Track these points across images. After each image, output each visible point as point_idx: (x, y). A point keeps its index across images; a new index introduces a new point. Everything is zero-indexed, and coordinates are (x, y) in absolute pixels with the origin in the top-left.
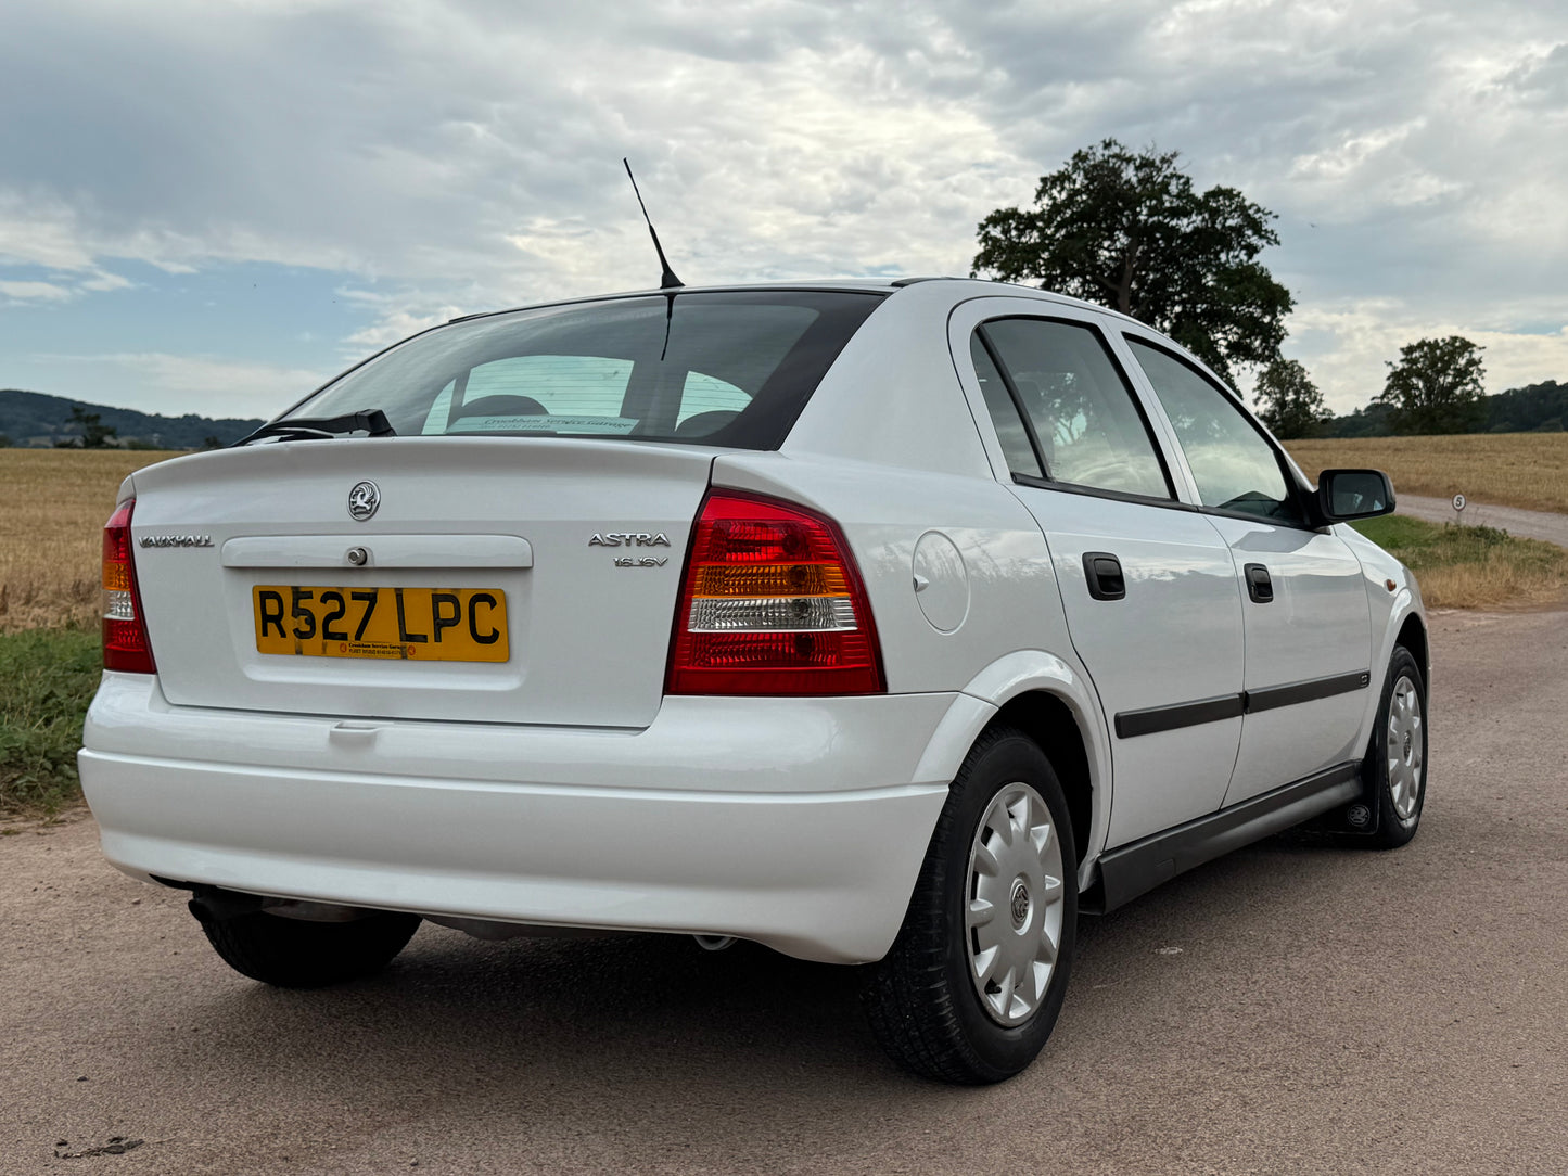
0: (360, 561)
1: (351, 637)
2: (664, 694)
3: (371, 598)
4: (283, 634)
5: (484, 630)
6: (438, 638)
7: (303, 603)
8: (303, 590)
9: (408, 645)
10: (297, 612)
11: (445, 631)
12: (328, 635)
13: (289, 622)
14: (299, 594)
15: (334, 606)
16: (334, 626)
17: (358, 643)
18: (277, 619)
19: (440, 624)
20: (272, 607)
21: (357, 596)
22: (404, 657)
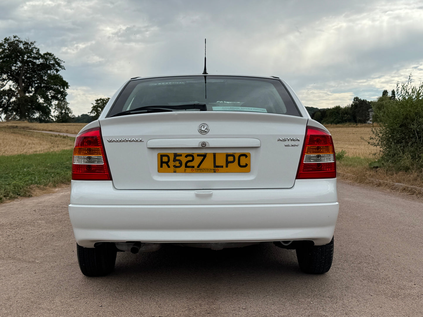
0: (204, 145)
1: (196, 167)
2: (296, 179)
3: (204, 156)
4: (169, 167)
5: (243, 163)
6: (227, 166)
7: (177, 158)
8: (178, 154)
9: (216, 168)
10: (175, 160)
11: (229, 165)
12: (186, 166)
13: (171, 163)
14: (176, 155)
15: (190, 158)
16: (189, 164)
17: (198, 168)
18: (167, 163)
19: (228, 162)
20: (165, 159)
21: (199, 155)
22: (215, 172)
